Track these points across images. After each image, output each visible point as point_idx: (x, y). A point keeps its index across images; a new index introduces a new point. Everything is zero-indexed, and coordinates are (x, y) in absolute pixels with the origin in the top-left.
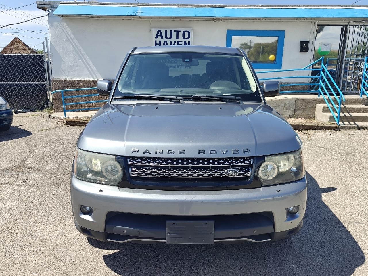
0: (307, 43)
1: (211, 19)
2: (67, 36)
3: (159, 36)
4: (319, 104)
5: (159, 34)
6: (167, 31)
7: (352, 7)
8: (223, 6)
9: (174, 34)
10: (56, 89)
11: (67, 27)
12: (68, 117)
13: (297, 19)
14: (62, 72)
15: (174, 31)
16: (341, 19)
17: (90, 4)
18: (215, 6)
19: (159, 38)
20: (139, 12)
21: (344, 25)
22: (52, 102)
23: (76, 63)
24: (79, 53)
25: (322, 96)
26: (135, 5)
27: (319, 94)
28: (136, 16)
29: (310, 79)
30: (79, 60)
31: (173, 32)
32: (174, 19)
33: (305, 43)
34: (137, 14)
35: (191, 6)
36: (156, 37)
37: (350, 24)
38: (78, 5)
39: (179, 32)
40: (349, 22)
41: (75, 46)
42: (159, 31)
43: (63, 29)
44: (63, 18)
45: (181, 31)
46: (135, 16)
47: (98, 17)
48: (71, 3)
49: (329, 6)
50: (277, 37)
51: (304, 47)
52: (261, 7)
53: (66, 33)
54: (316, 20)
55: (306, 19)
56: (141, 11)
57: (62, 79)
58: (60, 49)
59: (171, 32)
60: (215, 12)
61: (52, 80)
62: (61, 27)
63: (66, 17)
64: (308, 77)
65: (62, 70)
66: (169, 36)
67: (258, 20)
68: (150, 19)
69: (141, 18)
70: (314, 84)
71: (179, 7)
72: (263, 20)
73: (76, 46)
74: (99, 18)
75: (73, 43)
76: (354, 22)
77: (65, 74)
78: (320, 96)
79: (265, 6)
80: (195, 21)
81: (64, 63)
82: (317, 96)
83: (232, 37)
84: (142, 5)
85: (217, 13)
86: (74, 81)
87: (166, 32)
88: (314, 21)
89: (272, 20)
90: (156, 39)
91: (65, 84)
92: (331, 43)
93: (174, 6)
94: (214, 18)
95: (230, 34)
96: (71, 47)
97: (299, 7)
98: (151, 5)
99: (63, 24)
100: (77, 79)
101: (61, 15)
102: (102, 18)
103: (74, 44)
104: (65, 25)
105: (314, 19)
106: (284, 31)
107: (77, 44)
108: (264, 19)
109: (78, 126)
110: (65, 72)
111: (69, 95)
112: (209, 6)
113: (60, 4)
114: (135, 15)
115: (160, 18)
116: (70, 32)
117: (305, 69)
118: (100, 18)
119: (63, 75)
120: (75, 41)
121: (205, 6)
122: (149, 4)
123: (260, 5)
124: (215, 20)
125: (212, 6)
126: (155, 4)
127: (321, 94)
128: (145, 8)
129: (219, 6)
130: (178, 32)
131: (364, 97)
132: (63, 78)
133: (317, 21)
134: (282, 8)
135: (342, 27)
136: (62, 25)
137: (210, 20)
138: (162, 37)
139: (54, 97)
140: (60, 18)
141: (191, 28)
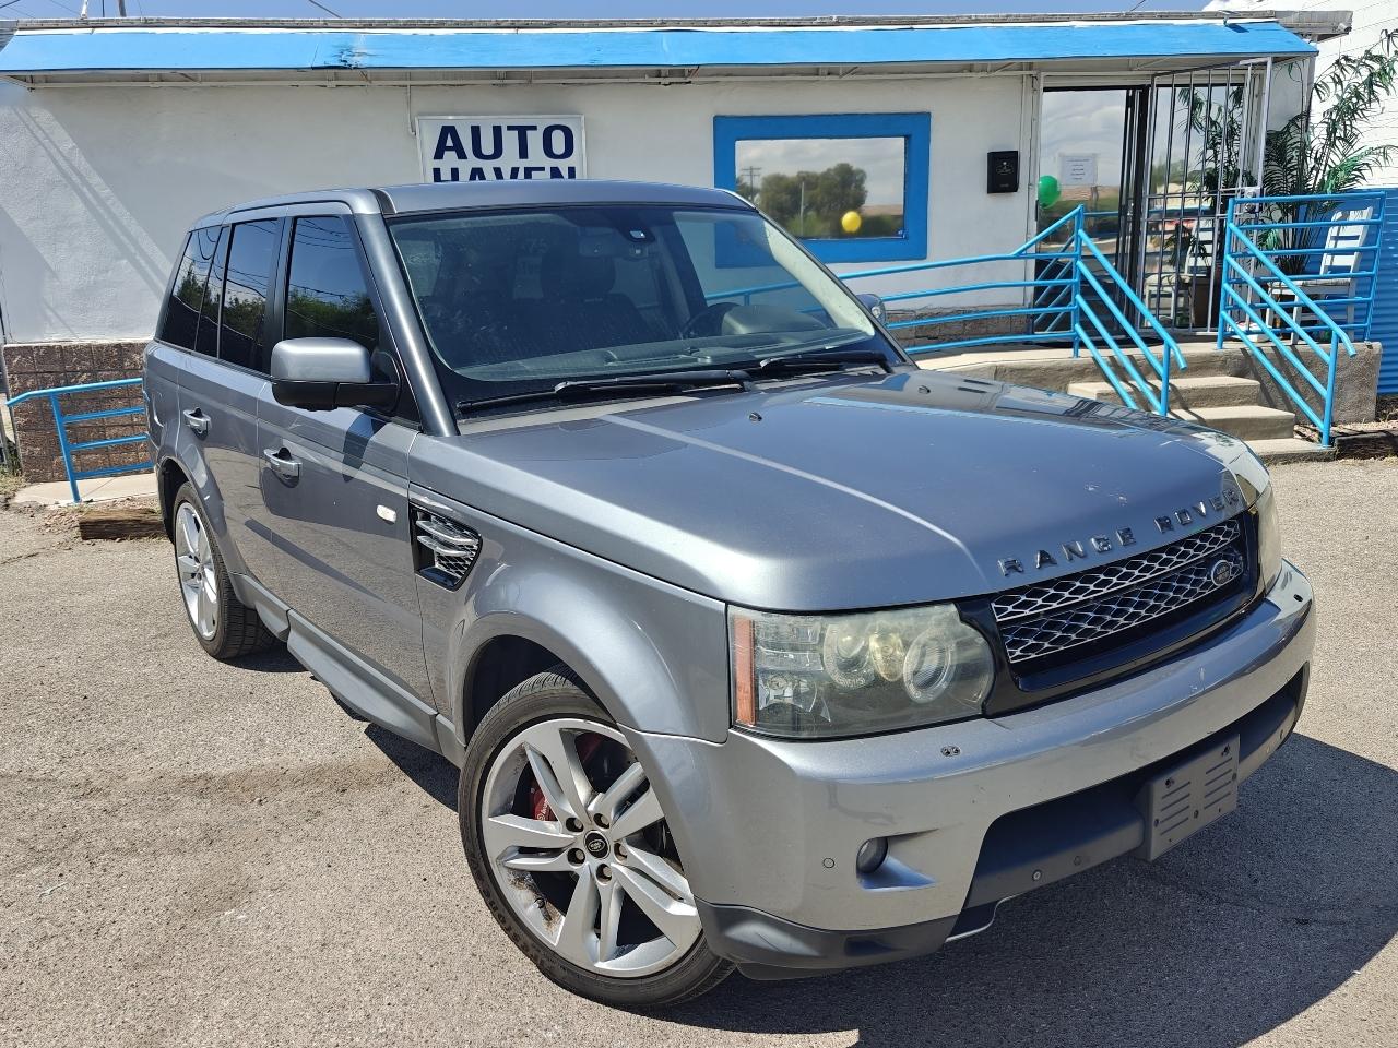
0: (1012, 158)
1: (650, 76)
2: (55, 162)
3: (450, 149)
4: (1079, 381)
5: (448, 140)
6: (478, 127)
7: (1161, 17)
8: (693, 23)
9: (510, 140)
10: (29, 384)
11: (55, 123)
12: (91, 501)
13: (969, 67)
14: (50, 313)
15: (510, 128)
16: (1126, 63)
17: (147, 24)
18: (663, 23)
19: (450, 156)
20: (360, 54)
21: (1134, 88)
22: (12, 439)
23: (107, 271)
24: (118, 231)
25: (1089, 353)
26: (339, 25)
27: (1076, 345)
28: (349, 67)
29: (1031, 290)
30: (118, 258)
31: (504, 130)
32: (506, 81)
33: (1005, 159)
34: (354, 61)
35: (569, 25)
36: (439, 155)
37: (1157, 80)
38: (97, 31)
39: (529, 132)
40: (1154, 76)
41: (94, 202)
42: (448, 131)
43: (40, 135)
44: (36, 86)
45: (534, 128)
46: (342, 71)
47: (187, 78)
48: (66, 25)
49: (1080, 18)
50: (903, 139)
51: (1003, 172)
52: (837, 23)
53: (53, 151)
54: (1040, 70)
55: (1005, 66)
56: (368, 48)
57: (52, 344)
58: (32, 220)
59: (497, 131)
60: (666, 49)
61: (6, 349)
62: (28, 126)
63: (47, 82)
64: (1025, 285)
65: (49, 307)
66: (487, 147)
67: (829, 74)
68: (408, 83)
69: (369, 75)
70: (1050, 309)
71: (520, 31)
72: (846, 77)
73: (102, 202)
74: (191, 84)
75: (85, 189)
76: (1173, 72)
77: (63, 322)
78: (1082, 352)
79: (851, 23)
80: (589, 84)
81: (54, 275)
82: (1068, 352)
83: (738, 143)
84: (370, 27)
85: (671, 50)
86: (101, 347)
87: (476, 131)
88: (1033, 73)
89: (881, 73)
90: (438, 164)
91: (63, 361)
92: (1095, 156)
93: (498, 26)
94: (659, 71)
95: (728, 131)
96: (79, 206)
97: (977, 21)
98: (405, 27)
99: (35, 111)
100: (114, 340)
101: (25, 74)
102: (204, 84)
103: (90, 196)
104: (44, 116)
105: (1030, 67)
106: (927, 115)
107: (103, 196)
108: (854, 69)
109: (139, 537)
110: (60, 313)
111: (88, 410)
112: (637, 24)
113: (18, 33)
114: (342, 64)
115: (445, 76)
116: (68, 145)
117: (1020, 253)
118: (197, 84)
119: (51, 325)
120: (96, 180)
121: (624, 24)
122: (396, 21)
123: (831, 18)
124: (668, 81)
125: (650, 24)
126: (421, 21)
127: (1082, 345)
128: (383, 37)
129: (678, 23)
130: (522, 132)
131: (1229, 346)
132: (53, 338)
133: (1043, 74)
134: (914, 27)
135: (1128, 93)
136: (33, 119)
137: (648, 79)
138: (462, 155)
139: (21, 421)
140: (21, 89)
141: (572, 112)
